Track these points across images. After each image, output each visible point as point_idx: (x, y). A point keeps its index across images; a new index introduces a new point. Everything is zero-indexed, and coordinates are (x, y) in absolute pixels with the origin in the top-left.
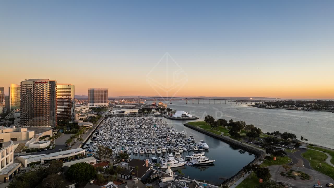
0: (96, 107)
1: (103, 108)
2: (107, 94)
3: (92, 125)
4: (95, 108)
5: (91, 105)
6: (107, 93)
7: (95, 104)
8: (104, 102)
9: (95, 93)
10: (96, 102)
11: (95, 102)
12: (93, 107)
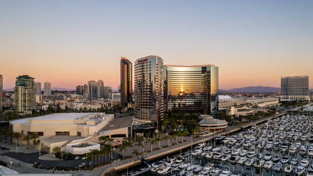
0: (292, 101)
1: (301, 101)
2: (308, 84)
3: (225, 125)
4: (290, 101)
5: (284, 98)
6: (308, 81)
7: (289, 97)
8: (303, 94)
9: (290, 82)
10: (292, 94)
11: (290, 94)
12: (287, 100)
